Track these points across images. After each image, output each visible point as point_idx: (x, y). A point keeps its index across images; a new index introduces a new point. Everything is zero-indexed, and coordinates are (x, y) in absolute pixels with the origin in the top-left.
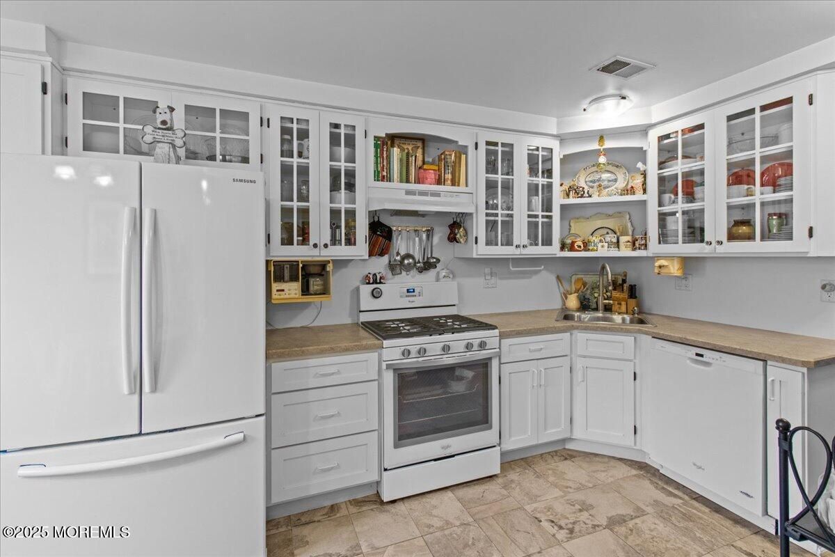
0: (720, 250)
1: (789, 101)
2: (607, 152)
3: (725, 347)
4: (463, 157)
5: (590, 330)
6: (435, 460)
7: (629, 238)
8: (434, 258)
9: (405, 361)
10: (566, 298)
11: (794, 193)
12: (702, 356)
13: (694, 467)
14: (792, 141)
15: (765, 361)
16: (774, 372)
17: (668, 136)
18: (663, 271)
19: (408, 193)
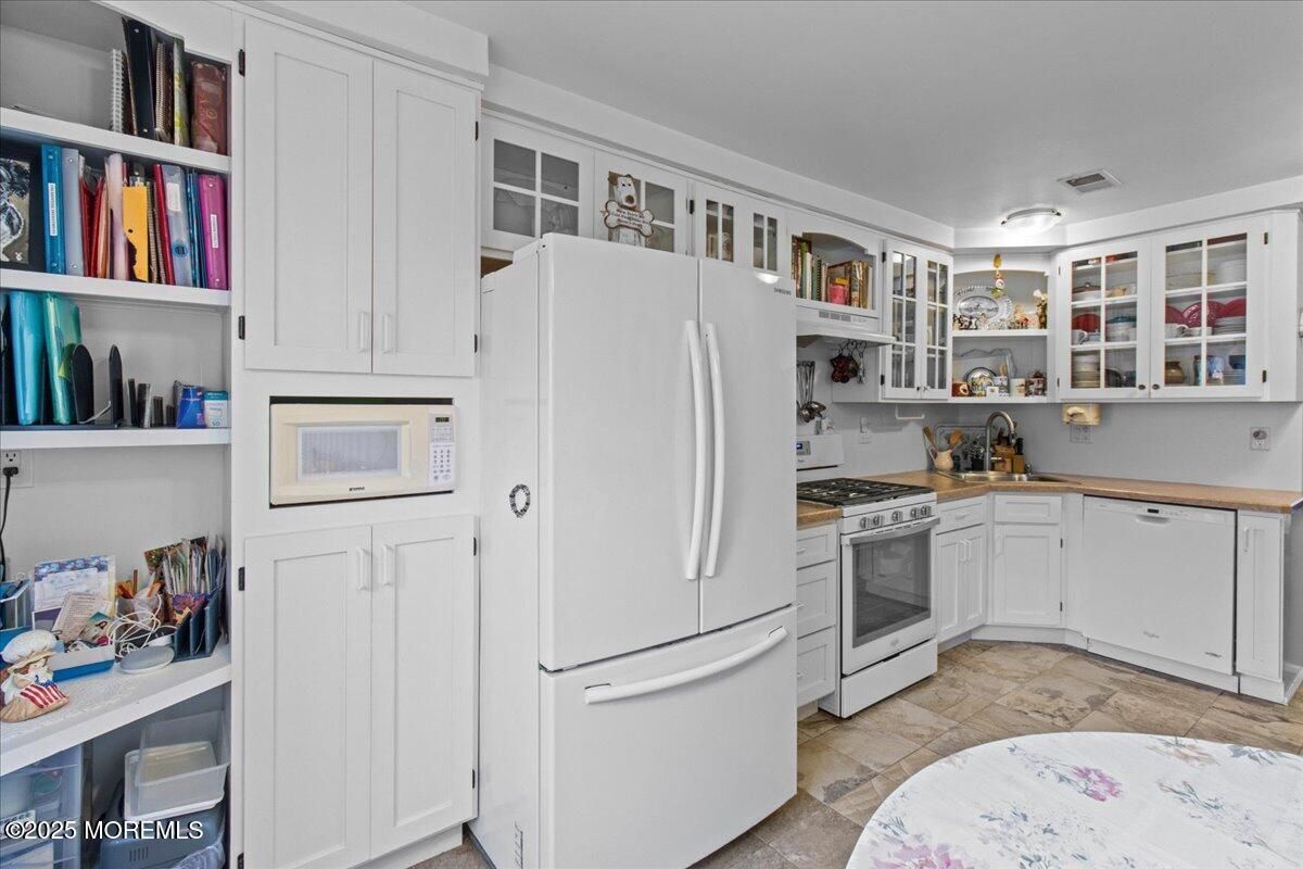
0: (1156, 394)
1: (1243, 236)
2: (1004, 274)
3: (1189, 500)
4: (871, 269)
5: (1012, 490)
6: (885, 660)
7: (1022, 381)
8: (816, 403)
9: (863, 534)
10: (936, 456)
11: (1248, 335)
12: (1156, 511)
13: (1146, 637)
14: (1245, 279)
15: (1236, 511)
16: (1247, 521)
17: (1085, 262)
18: (1076, 420)
19: (823, 314)
